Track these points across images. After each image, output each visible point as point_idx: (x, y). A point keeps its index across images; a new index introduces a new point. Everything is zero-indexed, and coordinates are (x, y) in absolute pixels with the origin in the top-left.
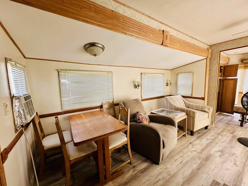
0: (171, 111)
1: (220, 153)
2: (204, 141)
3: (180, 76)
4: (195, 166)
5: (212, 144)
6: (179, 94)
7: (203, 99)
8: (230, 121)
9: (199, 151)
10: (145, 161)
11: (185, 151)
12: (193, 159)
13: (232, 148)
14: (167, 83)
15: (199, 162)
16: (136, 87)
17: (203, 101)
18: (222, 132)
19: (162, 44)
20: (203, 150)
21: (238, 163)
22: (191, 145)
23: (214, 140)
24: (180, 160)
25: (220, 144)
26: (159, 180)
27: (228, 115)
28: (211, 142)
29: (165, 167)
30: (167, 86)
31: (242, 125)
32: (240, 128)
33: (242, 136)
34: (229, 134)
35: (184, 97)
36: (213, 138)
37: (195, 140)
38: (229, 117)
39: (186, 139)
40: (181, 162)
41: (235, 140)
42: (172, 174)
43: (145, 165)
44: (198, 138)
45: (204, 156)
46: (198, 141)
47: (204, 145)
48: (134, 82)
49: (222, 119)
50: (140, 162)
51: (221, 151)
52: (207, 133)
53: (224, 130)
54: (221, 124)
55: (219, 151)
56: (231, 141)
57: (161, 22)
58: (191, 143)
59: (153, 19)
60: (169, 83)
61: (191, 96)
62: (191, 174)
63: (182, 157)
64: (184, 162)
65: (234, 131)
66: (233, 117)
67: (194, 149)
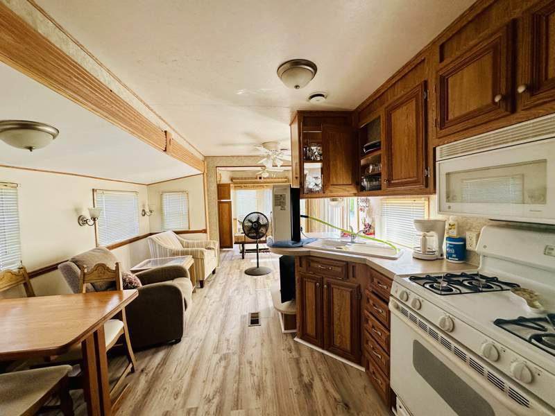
0: (167, 259)
1: (236, 292)
2: (218, 287)
3: (166, 197)
4: (221, 316)
5: (227, 287)
6: (169, 229)
7: (205, 231)
8: (233, 256)
9: (218, 300)
10: (156, 352)
11: (204, 307)
12: (217, 310)
13: (243, 282)
14: (143, 210)
15: (223, 309)
16: (82, 221)
17: (205, 234)
18: (230, 271)
19: (165, 151)
20: (221, 297)
21: (252, 292)
22: (207, 299)
23: (226, 281)
24: (204, 320)
25: (233, 283)
26: (193, 353)
27: (228, 251)
28: (225, 286)
29: (191, 338)
30: (144, 215)
31: (243, 258)
32: (243, 261)
33: (247, 268)
34: (236, 271)
35: (177, 233)
36: (225, 280)
37: (208, 291)
38: (230, 253)
39: (197, 296)
40: (206, 321)
41: (244, 274)
42: (203, 337)
43: (160, 355)
44: (211, 287)
45: (225, 301)
46: (212, 291)
47: (220, 292)
48: (77, 210)
49: (225, 256)
50: (147, 359)
51: (236, 289)
52: (218, 278)
53: (231, 267)
54: (226, 262)
55: (235, 290)
56: (240, 276)
57: (160, 117)
58: (205, 297)
59: (152, 110)
60: (147, 210)
61: (187, 229)
62: (221, 325)
63: (204, 315)
64: (209, 319)
65: (239, 266)
66: (233, 252)
67: (212, 301)
